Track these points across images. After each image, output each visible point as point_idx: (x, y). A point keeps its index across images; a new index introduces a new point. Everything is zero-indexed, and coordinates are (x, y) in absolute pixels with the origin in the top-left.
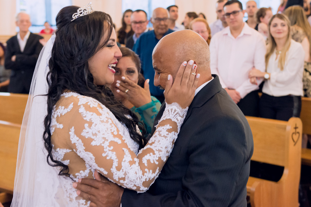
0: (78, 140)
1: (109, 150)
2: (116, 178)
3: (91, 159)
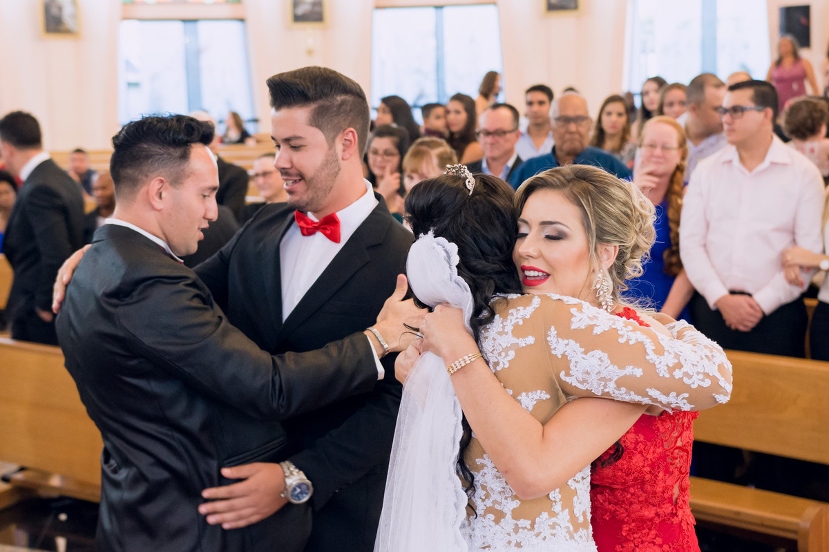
0: (568, 345)
1: (628, 331)
2: (663, 372)
3: (602, 361)
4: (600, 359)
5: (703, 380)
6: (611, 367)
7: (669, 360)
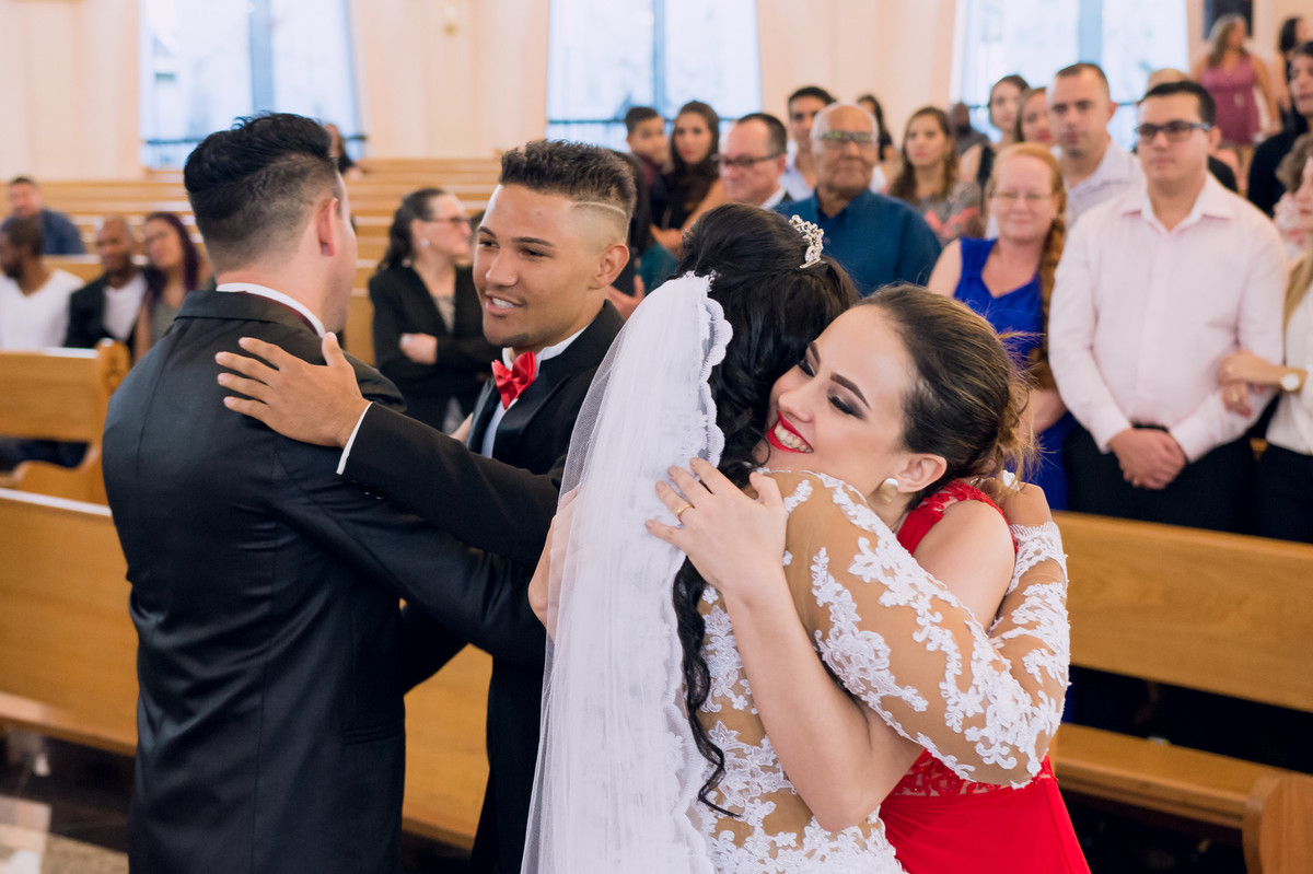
0: (838, 594)
1: (933, 624)
2: (954, 721)
3: (877, 656)
4: (876, 651)
5: (1005, 758)
6: (886, 674)
7: (969, 704)
